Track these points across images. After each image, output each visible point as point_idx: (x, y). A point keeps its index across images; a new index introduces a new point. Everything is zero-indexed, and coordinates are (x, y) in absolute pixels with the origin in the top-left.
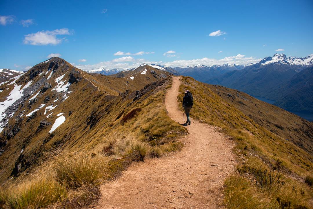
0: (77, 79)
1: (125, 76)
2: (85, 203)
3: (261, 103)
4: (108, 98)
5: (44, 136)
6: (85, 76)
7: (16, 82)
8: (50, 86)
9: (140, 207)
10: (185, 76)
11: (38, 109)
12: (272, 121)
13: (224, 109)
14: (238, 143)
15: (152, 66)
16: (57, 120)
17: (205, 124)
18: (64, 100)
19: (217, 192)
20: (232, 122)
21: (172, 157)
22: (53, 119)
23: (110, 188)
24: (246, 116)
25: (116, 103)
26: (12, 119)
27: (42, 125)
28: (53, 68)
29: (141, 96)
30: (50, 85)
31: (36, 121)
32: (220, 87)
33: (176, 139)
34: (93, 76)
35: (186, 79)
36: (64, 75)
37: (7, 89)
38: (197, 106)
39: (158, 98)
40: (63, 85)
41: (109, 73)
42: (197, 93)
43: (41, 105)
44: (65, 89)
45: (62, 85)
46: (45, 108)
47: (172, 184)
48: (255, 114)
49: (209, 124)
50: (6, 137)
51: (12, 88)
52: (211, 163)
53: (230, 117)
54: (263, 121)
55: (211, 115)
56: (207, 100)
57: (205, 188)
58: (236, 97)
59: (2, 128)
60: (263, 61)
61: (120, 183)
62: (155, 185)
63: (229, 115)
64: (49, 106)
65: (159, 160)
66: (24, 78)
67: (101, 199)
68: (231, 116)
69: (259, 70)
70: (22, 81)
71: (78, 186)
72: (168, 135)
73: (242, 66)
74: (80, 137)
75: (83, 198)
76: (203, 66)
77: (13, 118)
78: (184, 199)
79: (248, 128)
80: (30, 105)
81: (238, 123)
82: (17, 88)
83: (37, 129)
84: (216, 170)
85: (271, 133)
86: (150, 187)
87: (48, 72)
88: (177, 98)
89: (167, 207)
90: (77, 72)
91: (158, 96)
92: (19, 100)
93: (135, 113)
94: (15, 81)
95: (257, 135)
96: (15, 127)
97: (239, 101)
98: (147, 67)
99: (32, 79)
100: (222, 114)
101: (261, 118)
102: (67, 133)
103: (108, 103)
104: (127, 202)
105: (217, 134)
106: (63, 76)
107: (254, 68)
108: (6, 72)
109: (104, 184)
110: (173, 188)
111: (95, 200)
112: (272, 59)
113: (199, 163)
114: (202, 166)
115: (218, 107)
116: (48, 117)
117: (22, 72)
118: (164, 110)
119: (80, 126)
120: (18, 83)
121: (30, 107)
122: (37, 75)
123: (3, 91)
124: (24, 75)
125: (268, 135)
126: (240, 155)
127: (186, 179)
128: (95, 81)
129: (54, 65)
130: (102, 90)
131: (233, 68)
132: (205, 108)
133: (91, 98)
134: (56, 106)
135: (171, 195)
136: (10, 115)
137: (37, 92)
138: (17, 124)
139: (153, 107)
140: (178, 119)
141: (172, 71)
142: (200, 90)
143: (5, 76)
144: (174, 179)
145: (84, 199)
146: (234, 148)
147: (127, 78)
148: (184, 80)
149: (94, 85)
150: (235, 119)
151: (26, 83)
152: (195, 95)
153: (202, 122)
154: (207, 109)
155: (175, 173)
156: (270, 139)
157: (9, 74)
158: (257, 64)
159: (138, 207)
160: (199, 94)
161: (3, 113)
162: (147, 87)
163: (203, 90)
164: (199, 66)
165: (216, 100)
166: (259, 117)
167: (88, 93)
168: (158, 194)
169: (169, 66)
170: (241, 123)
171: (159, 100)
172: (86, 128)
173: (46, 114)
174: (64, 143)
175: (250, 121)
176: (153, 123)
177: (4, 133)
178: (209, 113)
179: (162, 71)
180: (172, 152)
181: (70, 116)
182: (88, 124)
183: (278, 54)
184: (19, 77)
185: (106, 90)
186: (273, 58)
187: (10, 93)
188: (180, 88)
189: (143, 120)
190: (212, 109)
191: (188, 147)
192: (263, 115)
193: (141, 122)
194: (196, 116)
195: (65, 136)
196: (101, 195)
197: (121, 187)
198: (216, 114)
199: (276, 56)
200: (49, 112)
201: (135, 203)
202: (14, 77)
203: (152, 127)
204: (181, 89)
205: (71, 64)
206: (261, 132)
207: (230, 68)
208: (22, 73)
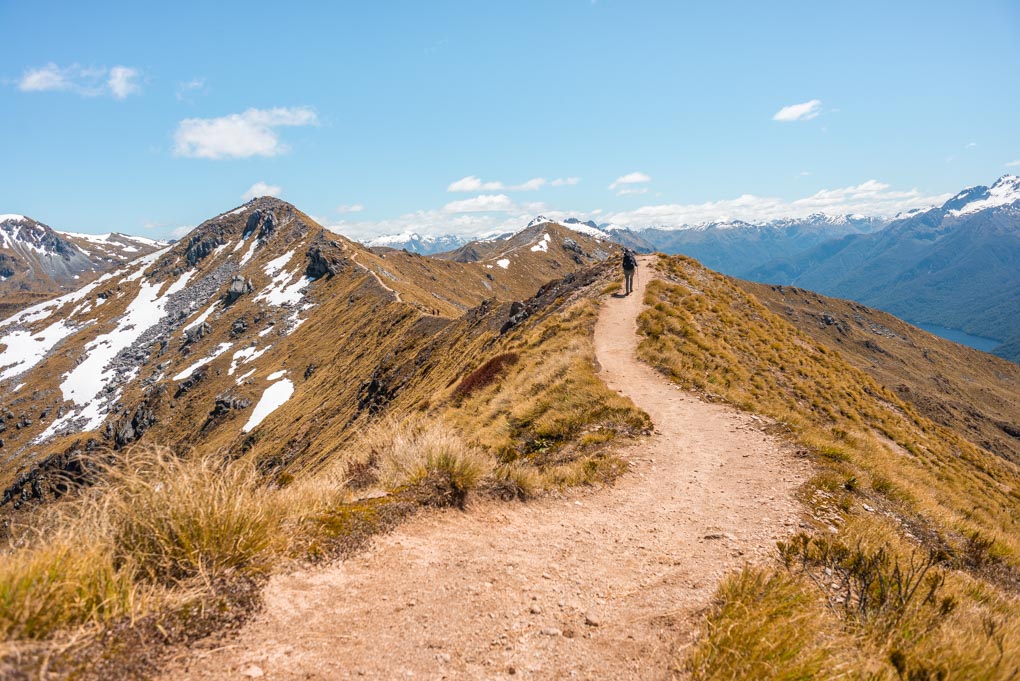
0: (333, 267)
1: (481, 258)
2: (182, 633)
3: (945, 347)
4: (425, 327)
5: (225, 442)
6: (356, 258)
7: (146, 274)
8: (249, 287)
9: (387, 657)
10: (669, 255)
11: (211, 359)
12: (989, 412)
13: (801, 363)
14: (822, 468)
15: (567, 225)
16: (267, 393)
17: (722, 407)
18: (289, 332)
19: (684, 623)
20: (828, 407)
21: (577, 502)
22: (256, 389)
23: (304, 587)
24: (883, 388)
25: (451, 340)
26: (132, 388)
27: (221, 408)
28: (257, 231)
29: (525, 317)
30: (248, 285)
31: (204, 394)
32: (795, 292)
33: (608, 449)
34: (381, 256)
35: (670, 264)
36: (293, 252)
37: (119, 295)
38: (704, 351)
39: (575, 323)
40: (288, 285)
41: (433, 246)
42: (707, 309)
43: (221, 345)
44: (293, 295)
45: (285, 284)
46: (232, 355)
47: (536, 587)
48: (920, 386)
49: (736, 406)
50: (112, 443)
51: (135, 292)
52: (708, 528)
53: (821, 389)
54: (952, 411)
55: (751, 380)
56: (740, 330)
57: (651, 609)
58: (854, 327)
59: (101, 413)
60: (955, 203)
61: (349, 572)
62: (471, 587)
63: (817, 383)
64: (244, 349)
65: (526, 510)
66: (171, 261)
67: (254, 621)
68: (827, 386)
69: (940, 233)
70: (162, 272)
71: (185, 573)
72: (585, 435)
73: (875, 220)
74: (337, 448)
75: (183, 613)
76: (735, 222)
77: (136, 384)
78: (557, 638)
79: (890, 428)
80: (186, 344)
81: (852, 411)
82: (148, 291)
83: (205, 418)
84: (718, 550)
85: (982, 452)
86: (450, 592)
87: (241, 243)
88: (634, 322)
89: (489, 663)
90: (332, 243)
91: (573, 315)
92: (153, 330)
93: (498, 370)
94: (143, 269)
95: (923, 454)
96: (141, 412)
97: (864, 340)
98: (551, 228)
99: (194, 265)
100: (794, 380)
101: (945, 398)
102: (297, 435)
103: (425, 340)
104: (348, 639)
105: (757, 437)
106: (289, 255)
107: (922, 228)
108: (117, 244)
109: (289, 573)
110: (534, 599)
111: (228, 625)
112: (989, 194)
113: (667, 527)
114: (676, 539)
115: (780, 357)
116: (239, 381)
117: (165, 244)
118: (587, 359)
119: (338, 410)
120: (152, 275)
121: (187, 351)
122: (210, 253)
123: (106, 302)
124: (171, 251)
125: (969, 457)
126: (822, 510)
127: (596, 575)
128: (385, 274)
129: (261, 221)
130: (409, 299)
131: (843, 227)
132: (734, 357)
133: (375, 325)
134: (267, 348)
135: (517, 624)
136: (127, 373)
137: (208, 304)
138: (146, 402)
139: (556, 351)
140: (631, 389)
141: (634, 241)
142: (716, 301)
143: (114, 255)
144: (551, 570)
145: (184, 618)
146: (807, 485)
147: (486, 264)
148: (665, 266)
149: (384, 286)
150: (841, 396)
151: (176, 275)
152: (698, 315)
153: (710, 400)
154: (739, 362)
155: (564, 554)
156: (976, 472)
157: (125, 250)
158: (934, 211)
159: (380, 656)
160: (714, 311)
161: (106, 369)
162: (546, 292)
163: (730, 300)
164: (723, 223)
165: (775, 334)
166: (939, 396)
167: (364, 309)
168: (472, 617)
169: (621, 226)
170: (863, 411)
171: (575, 328)
172: (355, 418)
173: (235, 374)
174: (286, 464)
175: (901, 408)
176: (546, 400)
177: (108, 430)
178: (744, 373)
179: (598, 242)
180: (580, 489)
181: (309, 382)
182: (361, 407)
183: (1013, 178)
184: (154, 257)
185: (421, 300)
186: (992, 191)
187: (128, 309)
188: (650, 292)
189: (520, 390)
190: (759, 362)
191: (641, 475)
192: (954, 390)
193: (514, 398)
194: (694, 380)
195: (289, 443)
196: (260, 608)
197: (348, 585)
198: (770, 379)
199: (1007, 182)
200: (243, 368)
201: (376, 642)
202: (141, 259)
203: (544, 410)
204: (653, 294)
205: (314, 218)
206: (939, 447)
207: (833, 227)
208: (164, 247)
